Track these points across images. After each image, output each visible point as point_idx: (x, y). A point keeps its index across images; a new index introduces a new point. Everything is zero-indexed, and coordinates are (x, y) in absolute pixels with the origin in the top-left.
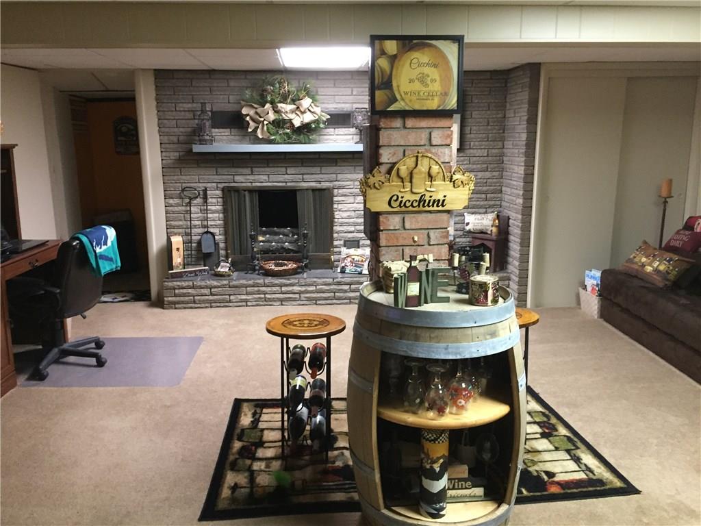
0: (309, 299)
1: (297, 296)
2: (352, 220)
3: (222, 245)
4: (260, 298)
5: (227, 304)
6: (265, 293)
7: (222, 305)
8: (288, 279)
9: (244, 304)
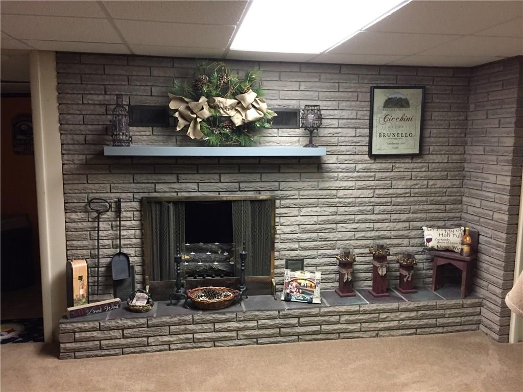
0: (248, 337)
1: (234, 334)
2: (295, 236)
3: (138, 269)
4: (187, 339)
5: (144, 349)
6: (194, 332)
7: (138, 349)
8: (224, 314)
9: (166, 347)
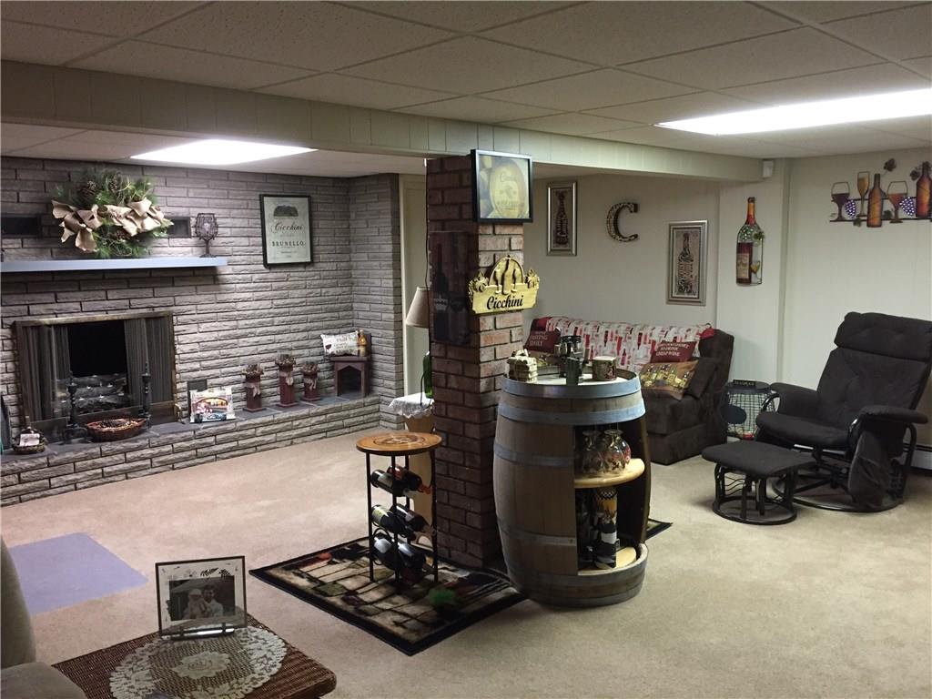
0: (164, 464)
1: (148, 462)
2: (196, 355)
4: (97, 474)
5: (46, 492)
6: (102, 466)
7: (38, 494)
8: (136, 441)
9: (72, 487)
